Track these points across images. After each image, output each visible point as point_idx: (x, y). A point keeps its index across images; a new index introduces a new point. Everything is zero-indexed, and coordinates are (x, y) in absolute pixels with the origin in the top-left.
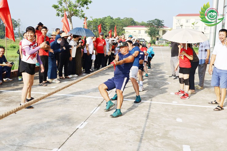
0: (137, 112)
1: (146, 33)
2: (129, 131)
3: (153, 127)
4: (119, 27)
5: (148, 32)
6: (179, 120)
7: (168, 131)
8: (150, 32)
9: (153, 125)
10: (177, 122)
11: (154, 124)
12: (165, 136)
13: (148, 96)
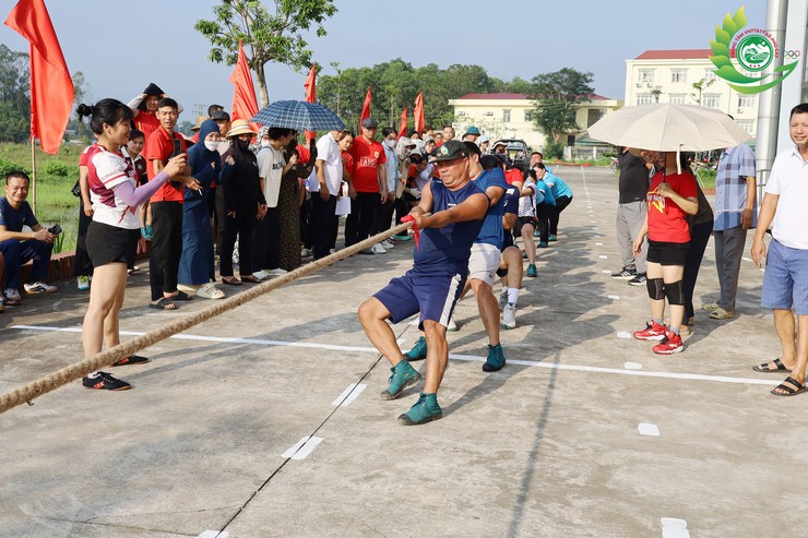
0: (499, 401)
1: (530, 119)
2: (471, 469)
3: (556, 454)
4: (434, 98)
5: (538, 116)
6: (648, 429)
7: (608, 467)
8: (544, 117)
9: (555, 448)
10: (639, 435)
11: (557, 444)
12: (598, 485)
13: (539, 345)
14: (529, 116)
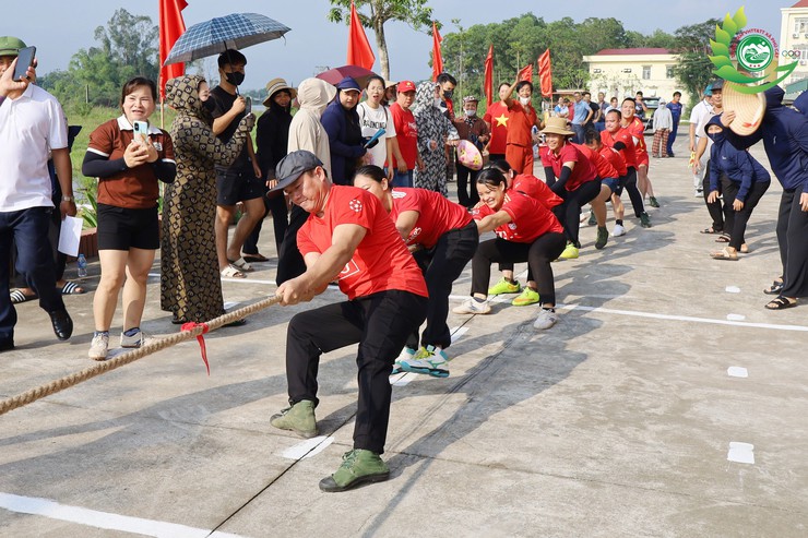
0: (594, 344)
1: (672, 76)
2: (557, 398)
3: (642, 389)
4: (566, 55)
5: (681, 73)
6: (737, 372)
7: (690, 401)
8: (688, 73)
9: (641, 384)
10: (727, 376)
11: (643, 381)
12: (678, 412)
13: (643, 297)
14: (671, 72)
